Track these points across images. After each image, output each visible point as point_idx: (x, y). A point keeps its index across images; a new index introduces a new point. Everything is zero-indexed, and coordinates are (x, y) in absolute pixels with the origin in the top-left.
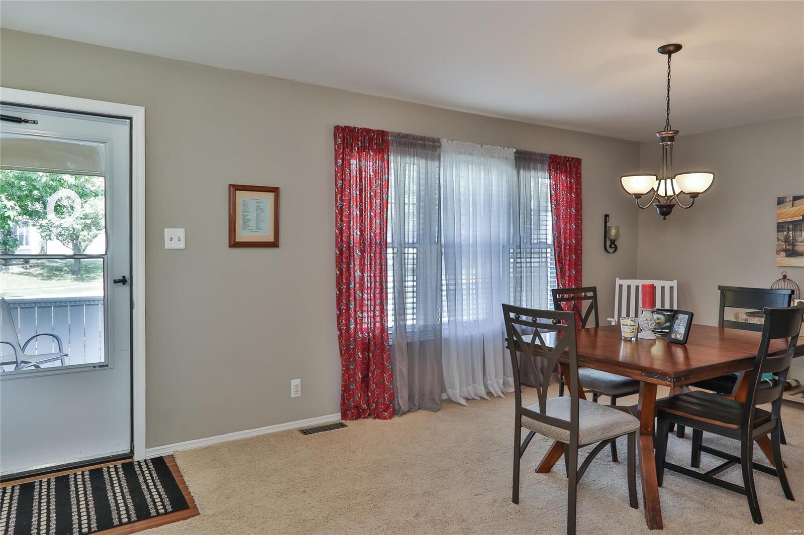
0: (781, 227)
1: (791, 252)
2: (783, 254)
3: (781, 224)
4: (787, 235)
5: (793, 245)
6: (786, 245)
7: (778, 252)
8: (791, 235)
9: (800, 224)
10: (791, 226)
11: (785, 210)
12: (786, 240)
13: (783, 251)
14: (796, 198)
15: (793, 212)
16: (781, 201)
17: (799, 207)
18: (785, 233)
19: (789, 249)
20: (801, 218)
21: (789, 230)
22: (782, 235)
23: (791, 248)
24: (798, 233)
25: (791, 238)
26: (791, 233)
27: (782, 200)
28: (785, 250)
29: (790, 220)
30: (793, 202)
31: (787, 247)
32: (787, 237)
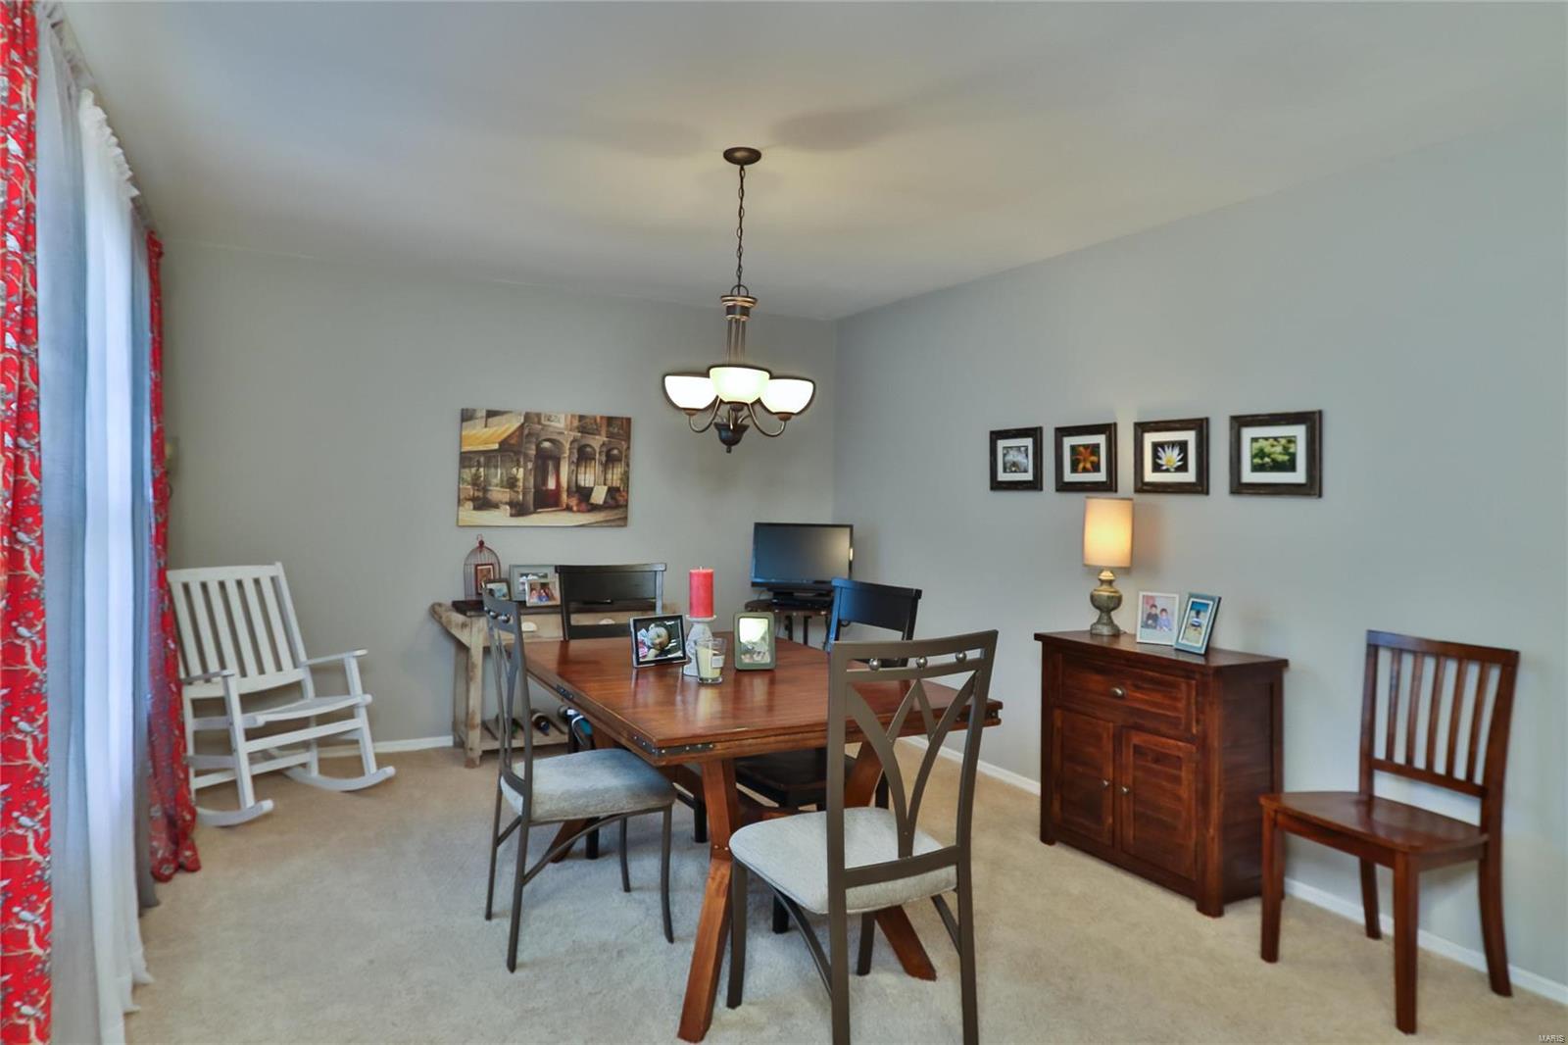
0: (466, 459)
1: (481, 502)
2: (469, 505)
3: (468, 455)
4: (476, 475)
5: (485, 490)
6: (474, 490)
7: (460, 502)
8: (482, 474)
9: (494, 456)
10: (482, 460)
11: (474, 432)
12: (475, 482)
13: (469, 500)
14: (491, 414)
15: (484, 437)
16: (467, 416)
17: (495, 428)
18: (474, 470)
19: (478, 497)
20: (496, 446)
21: (479, 465)
22: (468, 474)
23: (481, 494)
24: (493, 470)
25: (482, 479)
26: (482, 470)
27: (469, 414)
28: (473, 499)
29: (482, 448)
30: (486, 421)
31: (476, 494)
32: (476, 477)
